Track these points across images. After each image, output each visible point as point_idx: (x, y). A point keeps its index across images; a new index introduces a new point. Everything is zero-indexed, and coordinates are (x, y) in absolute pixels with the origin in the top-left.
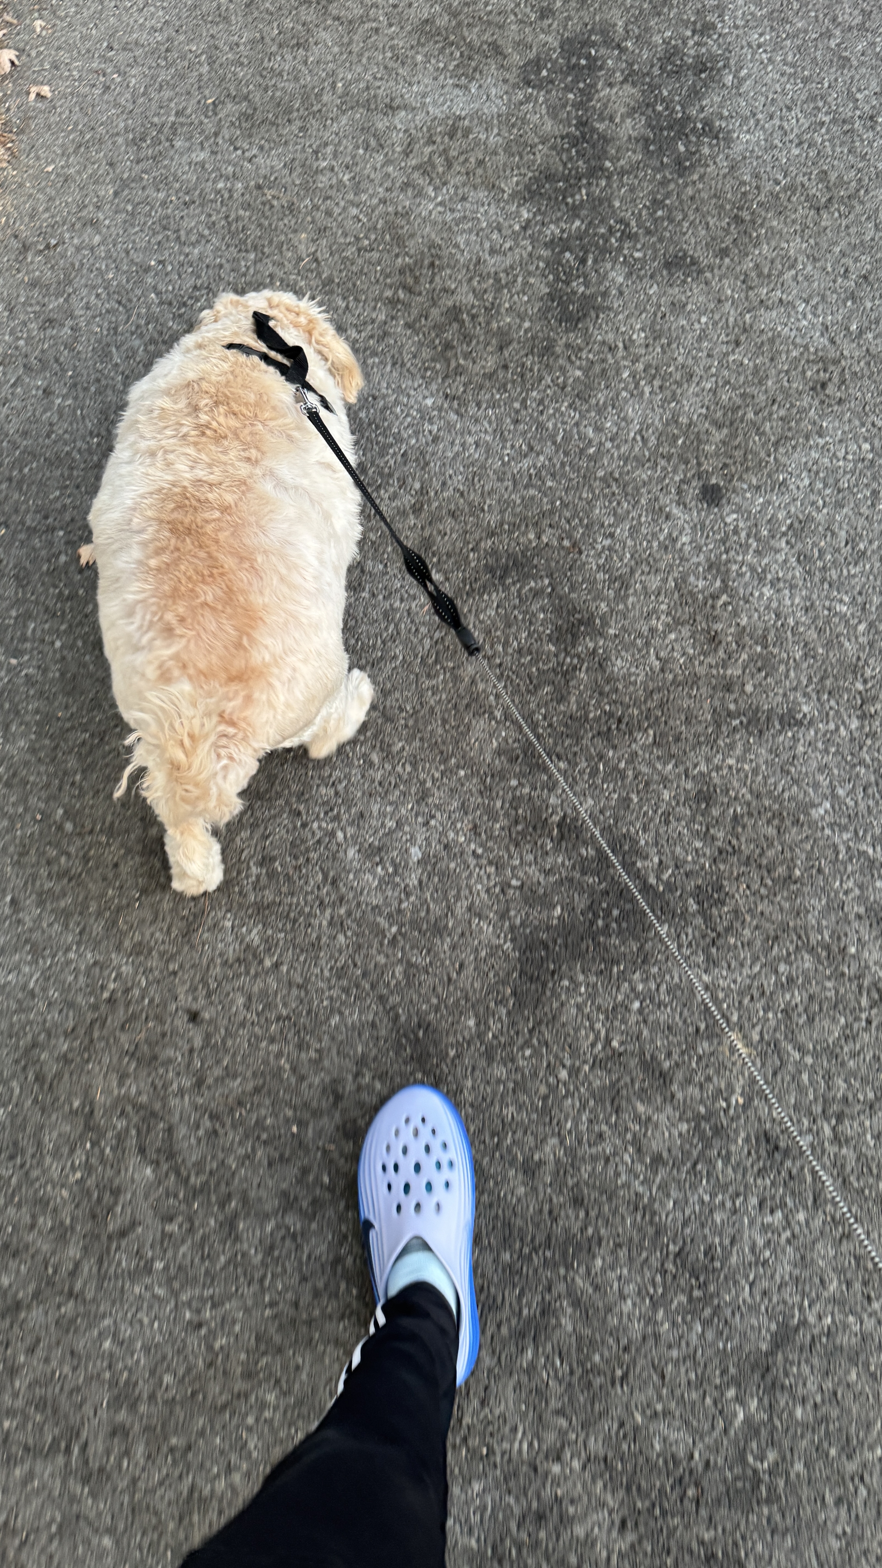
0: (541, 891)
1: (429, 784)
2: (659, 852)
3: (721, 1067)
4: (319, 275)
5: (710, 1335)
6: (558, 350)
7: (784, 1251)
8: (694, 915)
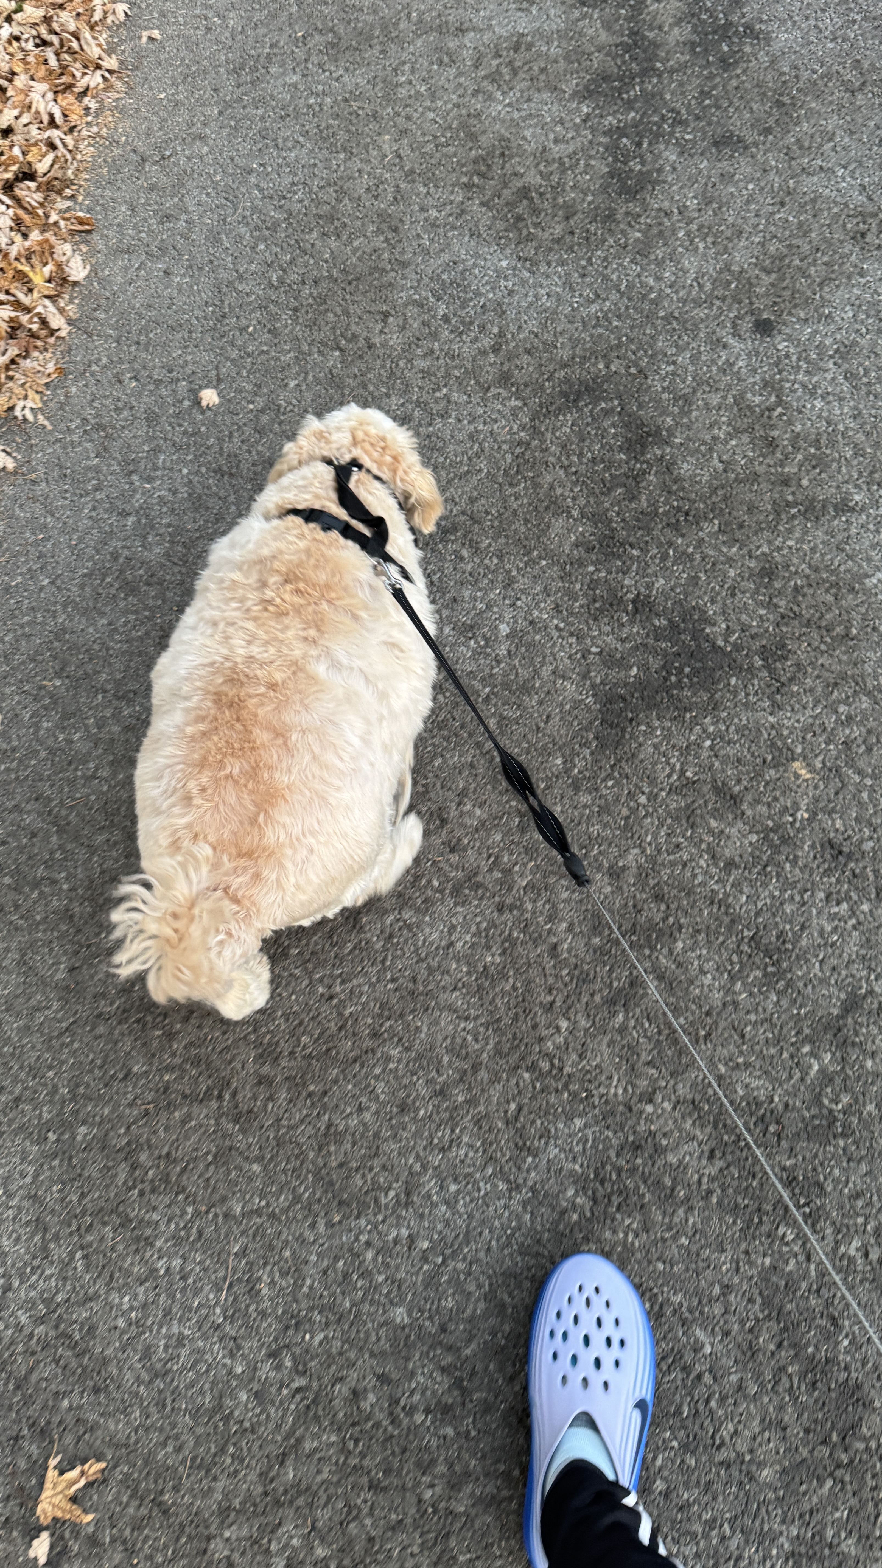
0: (619, 656)
1: (514, 573)
2: (726, 620)
3: (787, 790)
4: (402, 167)
5: (785, 1003)
6: (619, 217)
7: (850, 936)
8: (759, 669)
